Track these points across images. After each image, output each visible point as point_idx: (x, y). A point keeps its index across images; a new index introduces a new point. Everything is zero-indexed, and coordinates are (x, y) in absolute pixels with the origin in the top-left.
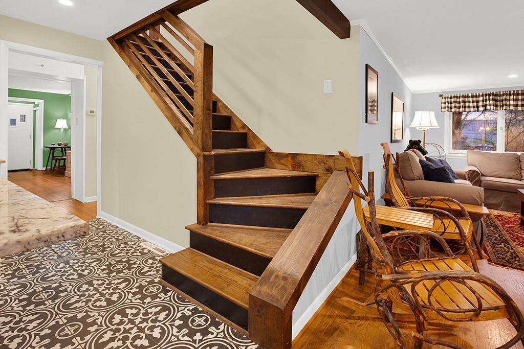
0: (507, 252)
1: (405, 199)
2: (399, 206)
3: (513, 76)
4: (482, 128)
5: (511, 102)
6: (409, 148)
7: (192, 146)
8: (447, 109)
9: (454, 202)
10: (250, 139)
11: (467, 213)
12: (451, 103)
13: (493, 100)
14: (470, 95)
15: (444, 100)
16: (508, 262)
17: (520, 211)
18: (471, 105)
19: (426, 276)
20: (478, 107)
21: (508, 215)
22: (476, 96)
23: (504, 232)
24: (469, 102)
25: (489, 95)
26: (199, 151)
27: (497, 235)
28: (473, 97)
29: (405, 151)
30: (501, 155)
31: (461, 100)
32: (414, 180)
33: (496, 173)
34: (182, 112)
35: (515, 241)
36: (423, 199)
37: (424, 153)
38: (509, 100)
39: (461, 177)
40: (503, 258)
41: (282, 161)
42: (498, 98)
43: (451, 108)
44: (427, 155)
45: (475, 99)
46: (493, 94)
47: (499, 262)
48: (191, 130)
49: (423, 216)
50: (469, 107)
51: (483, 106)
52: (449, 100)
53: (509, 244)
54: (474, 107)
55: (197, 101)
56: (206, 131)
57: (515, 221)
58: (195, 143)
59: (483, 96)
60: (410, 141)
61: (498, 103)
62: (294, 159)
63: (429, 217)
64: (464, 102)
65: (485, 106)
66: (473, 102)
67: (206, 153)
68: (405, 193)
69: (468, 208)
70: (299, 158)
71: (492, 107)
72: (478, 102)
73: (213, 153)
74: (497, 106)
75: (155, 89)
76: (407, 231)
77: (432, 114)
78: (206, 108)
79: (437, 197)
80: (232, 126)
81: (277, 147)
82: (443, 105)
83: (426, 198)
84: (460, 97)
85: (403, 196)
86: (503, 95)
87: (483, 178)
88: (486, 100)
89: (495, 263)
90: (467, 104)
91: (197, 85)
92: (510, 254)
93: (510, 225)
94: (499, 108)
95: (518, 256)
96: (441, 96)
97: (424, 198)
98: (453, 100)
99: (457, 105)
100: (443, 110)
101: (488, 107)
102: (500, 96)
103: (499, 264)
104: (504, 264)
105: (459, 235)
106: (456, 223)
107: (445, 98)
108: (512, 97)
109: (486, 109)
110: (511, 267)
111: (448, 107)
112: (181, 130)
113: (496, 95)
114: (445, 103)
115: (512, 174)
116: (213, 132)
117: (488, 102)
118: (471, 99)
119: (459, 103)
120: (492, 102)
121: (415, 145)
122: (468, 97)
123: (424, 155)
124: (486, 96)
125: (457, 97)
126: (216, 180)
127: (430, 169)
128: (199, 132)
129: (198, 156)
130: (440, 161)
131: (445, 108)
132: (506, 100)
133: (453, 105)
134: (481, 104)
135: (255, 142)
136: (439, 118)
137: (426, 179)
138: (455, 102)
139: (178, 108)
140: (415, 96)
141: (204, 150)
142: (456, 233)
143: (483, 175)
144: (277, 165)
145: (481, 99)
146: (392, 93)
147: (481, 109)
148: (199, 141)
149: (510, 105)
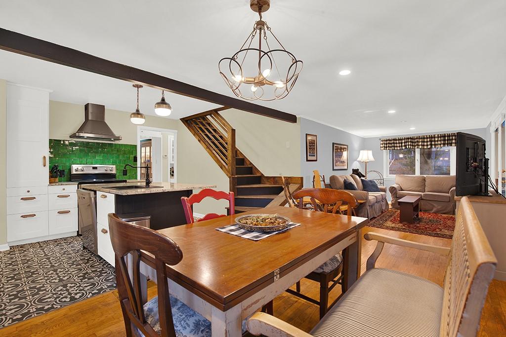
7: (227, 173)
10: (254, 170)
12: (386, 144)
13: (410, 142)
18: (398, 145)
24: (397, 143)
25: (408, 139)
26: (230, 175)
28: (399, 140)
30: (419, 177)
31: (392, 142)
34: (221, 158)
38: (420, 142)
41: (269, 180)
42: (413, 141)
45: (400, 141)
46: (410, 138)
48: (227, 167)
50: (397, 147)
51: (404, 146)
52: (385, 142)
55: (229, 154)
56: (233, 167)
58: (228, 172)
59: (404, 139)
60: (353, 170)
61: (413, 144)
62: (274, 179)
64: (394, 143)
65: (406, 146)
66: (399, 143)
67: (233, 176)
70: (276, 178)
71: (410, 146)
72: (402, 143)
73: (236, 176)
74: (412, 146)
75: (208, 147)
78: (233, 157)
80: (245, 164)
81: (266, 174)
82: (382, 146)
84: (391, 140)
86: (416, 138)
88: (406, 142)
90: (396, 145)
91: (229, 147)
96: (380, 139)
98: (387, 142)
99: (390, 145)
100: (382, 149)
102: (414, 139)
107: (383, 141)
108: (421, 140)
109: (406, 148)
111: (385, 147)
112: (222, 167)
113: (412, 139)
114: (383, 144)
116: (236, 167)
117: (407, 144)
119: (391, 144)
121: (355, 172)
122: (396, 140)
124: (406, 139)
125: (390, 140)
126: (237, 188)
128: (230, 168)
129: (230, 177)
132: (417, 142)
134: (403, 144)
135: (256, 172)
138: (389, 143)
139: (219, 156)
141: (232, 175)
144: (266, 183)
145: (403, 141)
147: (403, 148)
148: (230, 171)
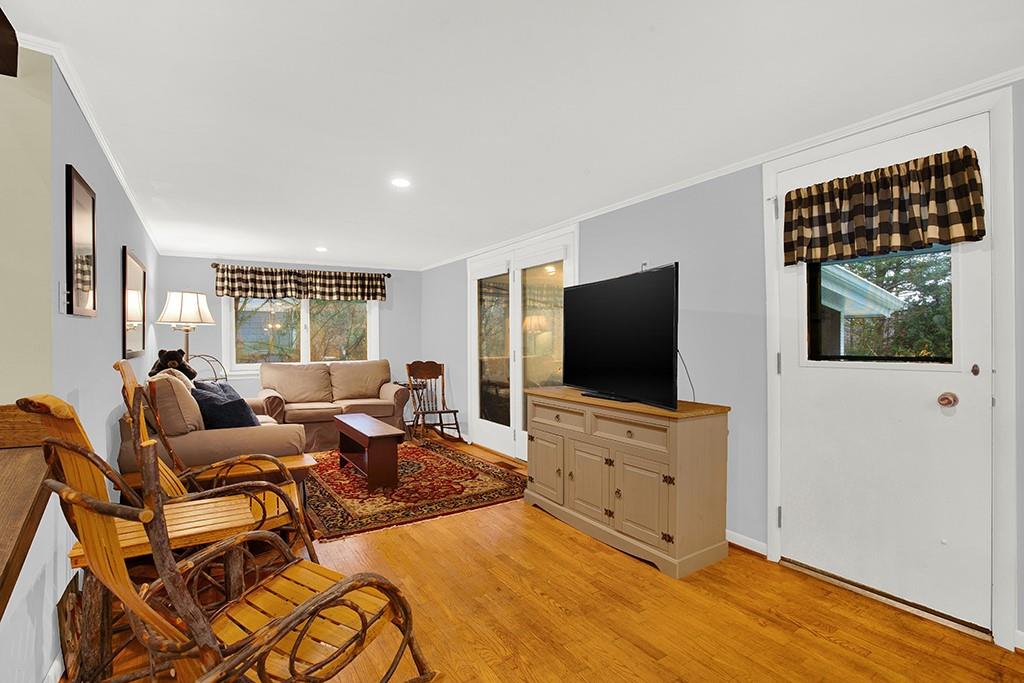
0: (336, 514)
1: (175, 477)
2: (171, 498)
3: (322, 249)
4: (270, 326)
5: (318, 288)
6: (158, 368)
8: (225, 291)
9: (267, 459)
11: (288, 473)
12: (233, 281)
13: (296, 282)
14: (263, 270)
15: (220, 275)
16: (342, 528)
17: (337, 446)
18: (265, 287)
19: (286, 627)
20: (275, 292)
21: (323, 456)
22: (272, 274)
23: (325, 485)
24: (261, 282)
25: (290, 273)
27: (317, 494)
28: (267, 273)
29: (151, 375)
30: (307, 368)
31: (249, 277)
32: (187, 433)
33: (303, 396)
35: (340, 493)
36: (212, 468)
37: (191, 375)
38: (315, 284)
39: (260, 410)
40: (335, 526)
42: (301, 280)
43: (233, 290)
44: (195, 379)
45: (270, 278)
46: (295, 273)
47: (332, 534)
49: (228, 503)
50: (262, 290)
51: (281, 290)
52: (230, 275)
53: (335, 501)
54: (269, 291)
57: (333, 463)
59: (281, 273)
60: (161, 353)
61: (302, 288)
63: (239, 501)
64: (254, 281)
65: (284, 291)
66: (268, 282)
68: (175, 466)
69: (291, 464)
71: (294, 293)
72: (274, 283)
74: (300, 292)
76: (212, 548)
77: (203, 298)
79: (238, 458)
82: (219, 284)
83: (218, 464)
84: (247, 272)
85: (170, 471)
86: (308, 275)
87: (287, 407)
88: (286, 282)
89: (328, 538)
90: (258, 286)
92: (340, 515)
93: (330, 472)
94: (302, 296)
95: (349, 514)
96: (216, 266)
97: (214, 465)
98: (236, 276)
99: (243, 285)
100: (220, 293)
101: (289, 293)
102: (304, 277)
103: (333, 537)
104: (338, 533)
105: (287, 515)
106: (278, 493)
107: (223, 271)
108: (318, 281)
109: (285, 296)
110: (347, 534)
111: (228, 288)
113: (299, 275)
114: (223, 280)
115: (322, 394)
117: (288, 286)
118: (264, 278)
119: (247, 282)
120: (293, 285)
121: (171, 360)
122: (260, 273)
123: (191, 379)
124: (285, 274)
125: (242, 272)
127: (215, 406)
130: (222, 386)
131: (223, 289)
132: (311, 283)
133: (236, 285)
134: (278, 286)
136: (214, 307)
137: (208, 427)
138: (239, 279)
140: (163, 260)
142: (283, 514)
143: (287, 403)
145: (279, 278)
146: (124, 248)
147: (279, 295)
149: (316, 293)
